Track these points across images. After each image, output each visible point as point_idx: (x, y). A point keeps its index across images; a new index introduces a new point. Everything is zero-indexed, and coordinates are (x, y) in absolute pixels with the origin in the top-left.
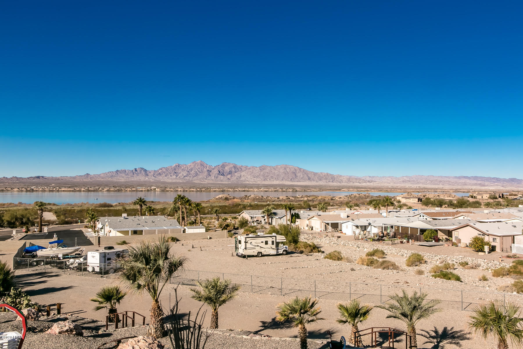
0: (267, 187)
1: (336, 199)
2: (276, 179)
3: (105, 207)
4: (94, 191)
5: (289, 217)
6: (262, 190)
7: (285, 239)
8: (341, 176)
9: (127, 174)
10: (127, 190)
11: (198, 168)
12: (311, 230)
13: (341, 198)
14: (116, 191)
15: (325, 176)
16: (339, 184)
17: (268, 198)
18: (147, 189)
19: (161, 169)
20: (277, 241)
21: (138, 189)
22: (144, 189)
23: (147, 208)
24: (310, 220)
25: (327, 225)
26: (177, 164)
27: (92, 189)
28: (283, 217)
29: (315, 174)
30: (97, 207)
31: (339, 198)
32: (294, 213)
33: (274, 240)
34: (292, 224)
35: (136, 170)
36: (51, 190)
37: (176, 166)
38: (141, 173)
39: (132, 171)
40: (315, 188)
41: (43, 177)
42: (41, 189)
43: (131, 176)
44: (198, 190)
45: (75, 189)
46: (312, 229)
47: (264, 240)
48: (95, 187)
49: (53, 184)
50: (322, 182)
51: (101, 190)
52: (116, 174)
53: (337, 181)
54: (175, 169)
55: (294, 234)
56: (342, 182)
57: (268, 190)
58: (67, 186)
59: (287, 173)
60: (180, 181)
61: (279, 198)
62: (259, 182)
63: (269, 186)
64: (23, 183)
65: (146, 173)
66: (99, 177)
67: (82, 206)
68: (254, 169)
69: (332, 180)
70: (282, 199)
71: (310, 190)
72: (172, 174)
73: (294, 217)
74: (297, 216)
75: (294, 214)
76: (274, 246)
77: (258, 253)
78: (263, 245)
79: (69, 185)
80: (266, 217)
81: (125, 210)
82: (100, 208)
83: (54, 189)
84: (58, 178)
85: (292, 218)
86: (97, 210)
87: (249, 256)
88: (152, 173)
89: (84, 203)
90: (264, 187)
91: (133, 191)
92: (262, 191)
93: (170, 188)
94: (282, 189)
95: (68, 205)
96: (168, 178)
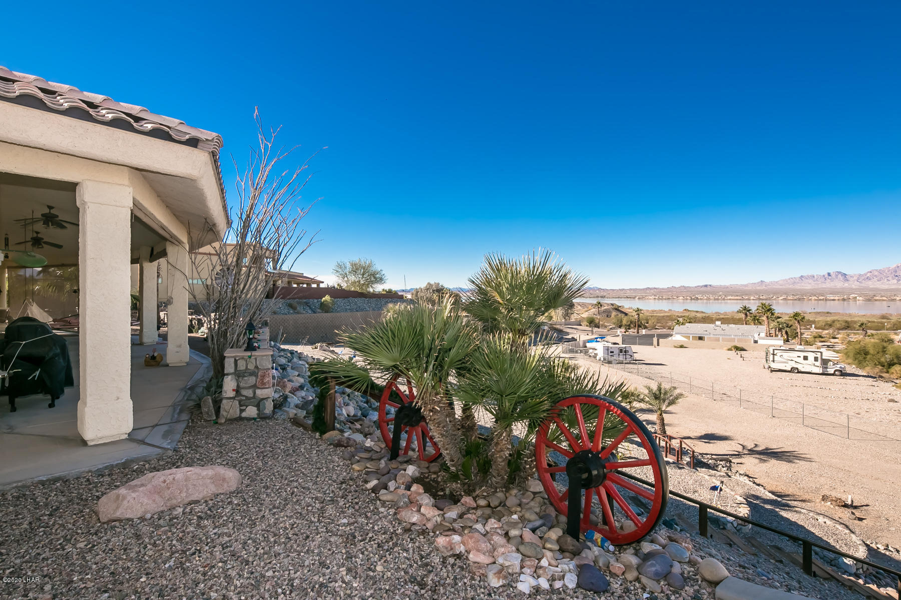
9: (817, 280)
10: (811, 299)
14: (795, 300)
18: (843, 297)
19: (871, 272)
21: (828, 298)
22: (837, 298)
35: (829, 274)
36: (716, 299)
37: (898, 267)
38: (837, 278)
39: (824, 276)
41: (710, 285)
42: (705, 298)
43: (822, 283)
49: (720, 292)
51: (775, 299)
52: (800, 280)
54: (896, 272)
58: (735, 294)
64: (690, 292)
65: (846, 278)
66: (776, 285)
72: (890, 278)
88: (855, 278)
93: (882, 296)
96: (882, 283)
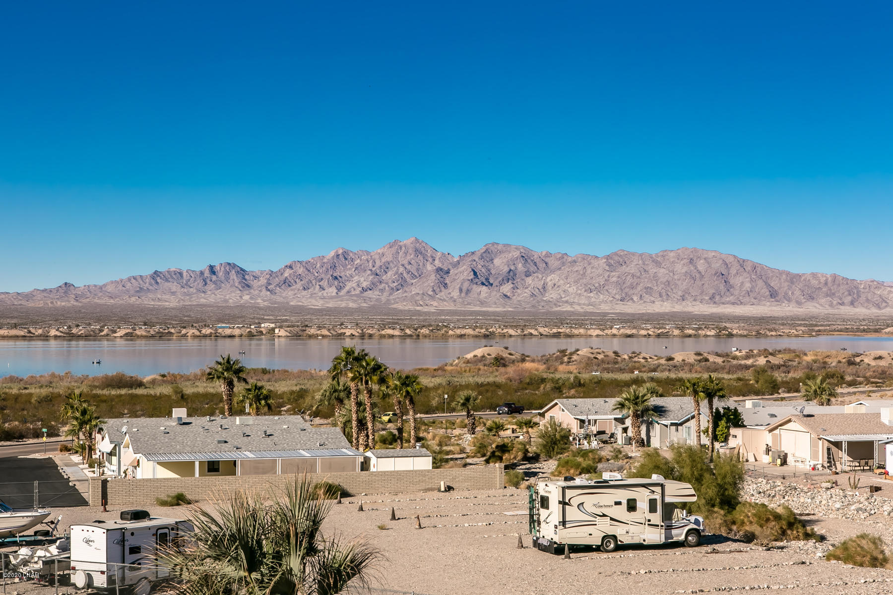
0: (631, 321)
1: (866, 361)
2: (661, 296)
3: (119, 388)
4: (86, 337)
5: (705, 420)
6: (614, 331)
7: (694, 493)
8: (880, 285)
9: (187, 284)
10: (185, 335)
11: (405, 262)
12: (782, 465)
13: (880, 358)
14: (153, 336)
15: (826, 284)
16: (874, 311)
17: (636, 359)
18: (249, 330)
19: (291, 267)
20: (668, 500)
21: (220, 331)
22: (237, 332)
23: (249, 390)
24: (777, 432)
25: (834, 449)
26: (340, 252)
27: (80, 331)
28: (688, 420)
29: (793, 279)
30: (96, 387)
31: (875, 359)
32: (724, 408)
33: (658, 497)
34: (717, 445)
35: (212, 270)
37: (338, 256)
38: (227, 279)
39: (202, 273)
40: (793, 326)
43: (198, 291)
44: (408, 332)
45: (30, 332)
46: (784, 462)
47: (623, 495)
48: (90, 324)
50: (817, 305)
51: (107, 335)
52: (153, 282)
53: (868, 300)
54: (334, 267)
55: (725, 477)
56: (884, 304)
57: (634, 331)
58: (8, 321)
59: (698, 275)
60: (352, 305)
61: (670, 359)
62: (605, 308)
63: (639, 319)
65: (246, 280)
66: (101, 294)
67: (51, 383)
68: (590, 264)
69: (849, 298)
70: (683, 360)
71: (776, 330)
72: (324, 283)
73: (723, 423)
74: (735, 419)
75: (722, 411)
76: (657, 518)
77: (604, 538)
78: (621, 512)
79: (12, 318)
80: (628, 422)
81: (179, 396)
82: (105, 392)
85: (716, 425)
86: (96, 396)
87: (576, 549)
88: (263, 281)
89: (57, 373)
90: (622, 321)
91: (205, 336)
92: (614, 335)
93: (319, 328)
94: (682, 329)
95: (12, 379)
96: (312, 295)
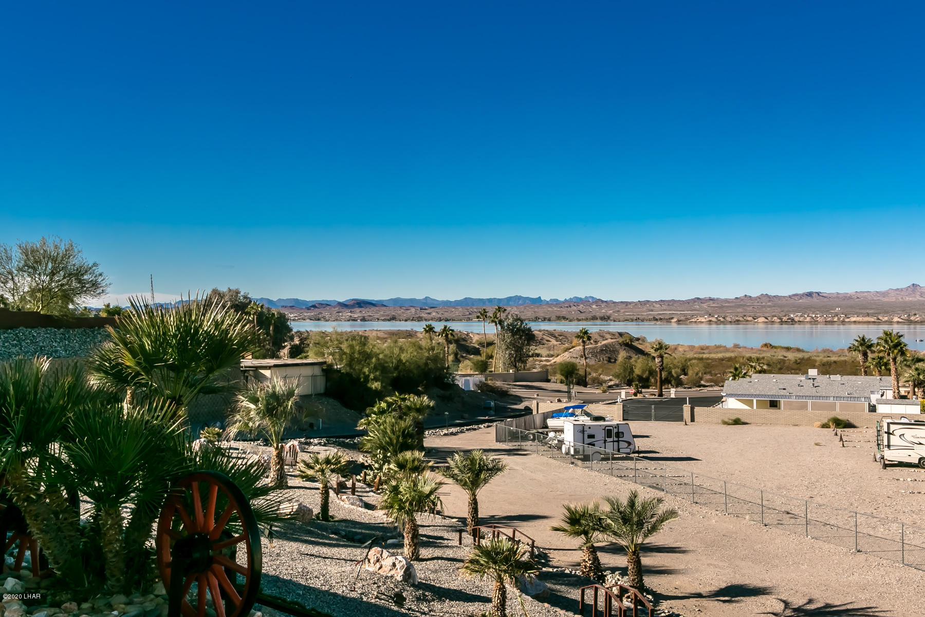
36: (829, 322)
41: (818, 294)
49: (838, 307)
64: (780, 306)
83: (836, 319)
84: (849, 295)
